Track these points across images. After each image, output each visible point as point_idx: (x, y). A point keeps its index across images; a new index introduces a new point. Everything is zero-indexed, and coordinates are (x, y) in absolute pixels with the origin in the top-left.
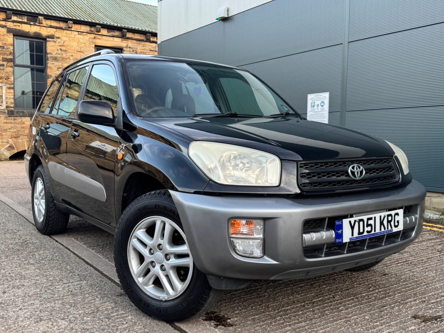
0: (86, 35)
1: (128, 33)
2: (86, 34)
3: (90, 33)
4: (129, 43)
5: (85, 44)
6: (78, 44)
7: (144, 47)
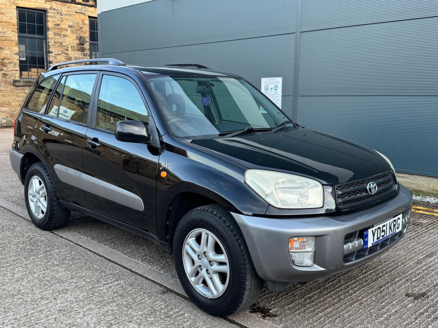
4: (53, 4)
5: (6, 4)
7: (69, 9)
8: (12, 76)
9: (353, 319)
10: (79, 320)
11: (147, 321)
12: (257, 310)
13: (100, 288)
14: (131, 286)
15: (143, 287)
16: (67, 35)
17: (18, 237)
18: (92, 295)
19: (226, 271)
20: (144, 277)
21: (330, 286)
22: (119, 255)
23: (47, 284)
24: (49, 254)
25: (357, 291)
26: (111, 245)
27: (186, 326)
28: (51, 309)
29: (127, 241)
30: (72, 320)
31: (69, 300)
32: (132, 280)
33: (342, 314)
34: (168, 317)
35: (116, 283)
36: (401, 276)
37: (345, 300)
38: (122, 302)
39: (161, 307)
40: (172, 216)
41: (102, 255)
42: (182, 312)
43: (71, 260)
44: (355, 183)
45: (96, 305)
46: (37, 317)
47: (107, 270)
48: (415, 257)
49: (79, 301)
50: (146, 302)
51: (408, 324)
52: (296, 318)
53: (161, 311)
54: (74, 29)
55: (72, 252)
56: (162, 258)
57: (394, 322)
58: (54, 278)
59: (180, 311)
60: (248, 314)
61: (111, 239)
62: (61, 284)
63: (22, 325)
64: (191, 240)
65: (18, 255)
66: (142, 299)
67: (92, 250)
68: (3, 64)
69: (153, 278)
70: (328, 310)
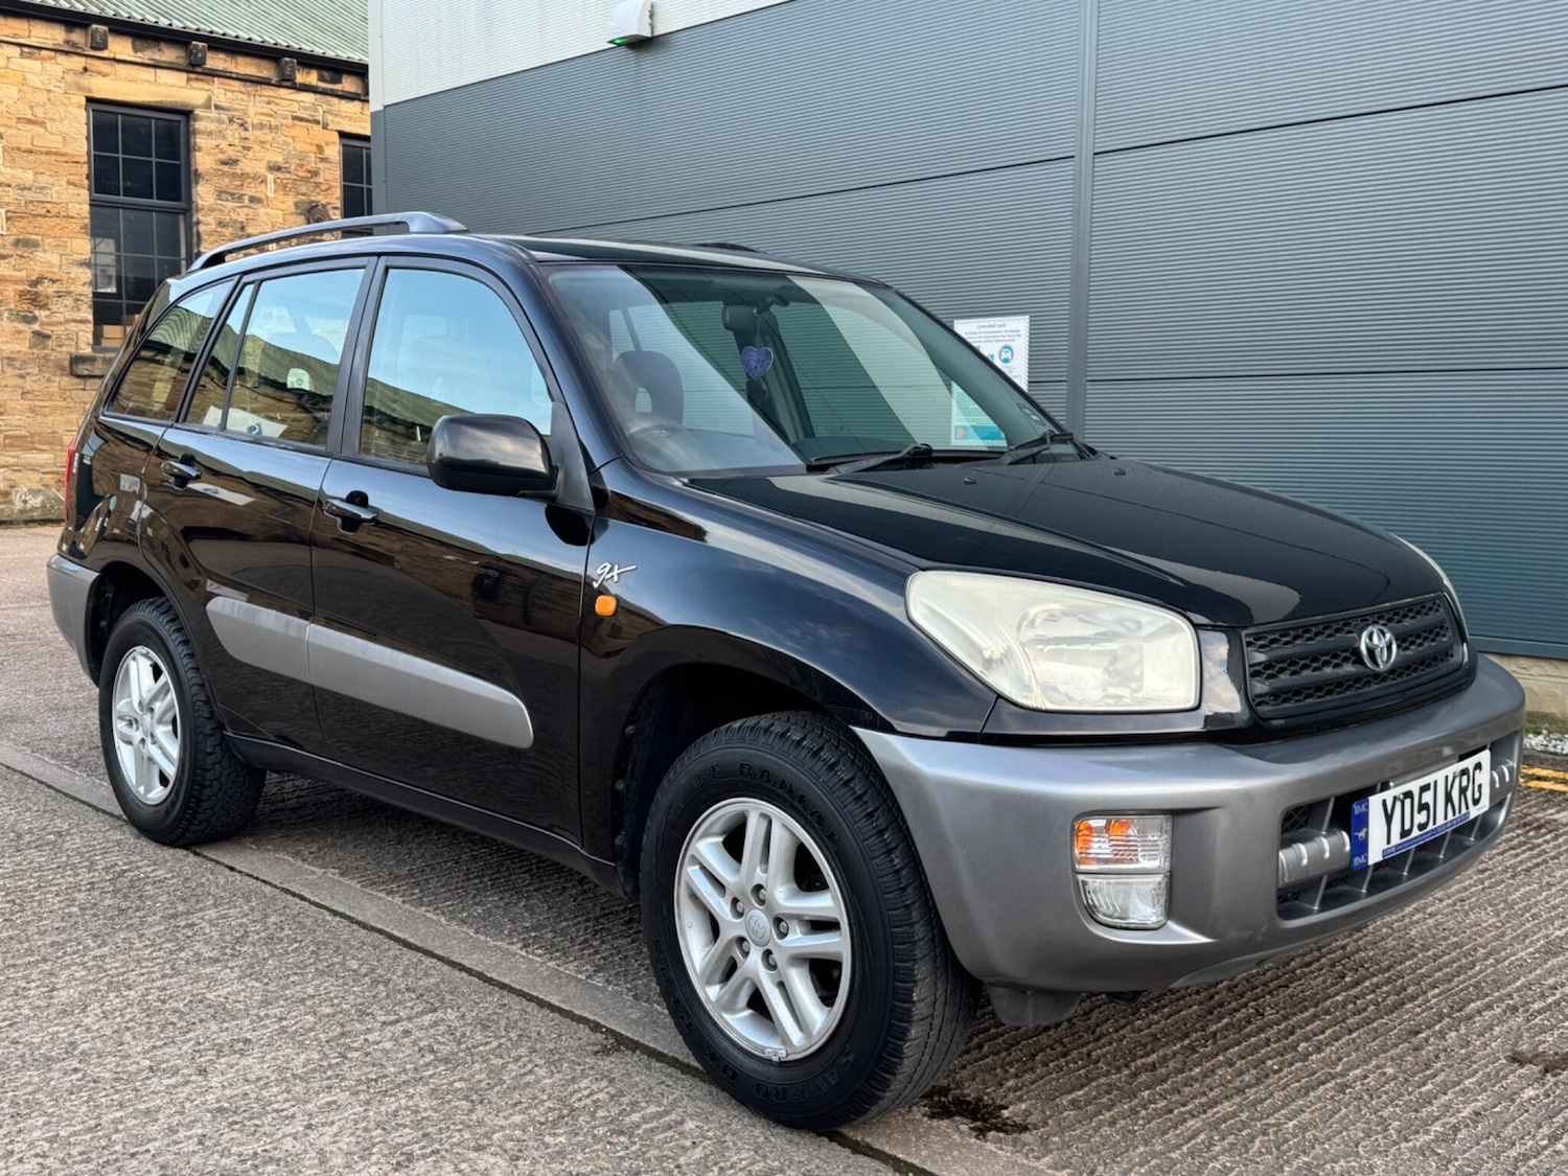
0: (50, 58)
1: (209, 55)
2: (52, 54)
3: (67, 53)
4: (216, 91)
5: (49, 91)
6: (20, 91)
7: (272, 106)
8: (66, 342)
9: (1316, 1139)
10: (288, 1143)
11: (543, 1147)
12: (953, 1108)
13: (368, 1037)
14: (485, 1028)
15: (527, 1033)
16: (263, 197)
17: (74, 867)
18: (338, 1060)
19: (840, 954)
20: (531, 998)
21: (1226, 1028)
22: (442, 925)
23: (173, 1023)
24: (183, 923)
25: (1327, 1045)
26: (412, 894)
27: (688, 1165)
28: (188, 1105)
29: (469, 879)
30: (262, 1143)
31: (252, 1077)
32: (487, 1008)
33: (1273, 1121)
34: (621, 1133)
35: (428, 1019)
36: (1487, 995)
37: (1282, 1074)
38: (451, 1084)
39: (595, 1097)
40: (635, 761)
41: (379, 926)
42: (673, 1116)
43: (262, 942)
44: (1314, 625)
45: (356, 1093)
46: (135, 1132)
47: (395, 977)
48: (1535, 933)
49: (291, 1079)
50: (538, 1081)
51: (1524, 1155)
52: (1102, 1136)
53: (595, 1112)
54: (288, 176)
55: (266, 916)
56: (598, 936)
57: (1471, 1148)
58: (201, 1002)
59: (667, 1113)
60: (920, 1121)
61: (410, 874)
62: (224, 1021)
63: (79, 1158)
64: (706, 847)
65: (71, 927)
66: (522, 1071)
67: (341, 909)
68: (34, 300)
69: (563, 1002)
70: (1219, 1108)
